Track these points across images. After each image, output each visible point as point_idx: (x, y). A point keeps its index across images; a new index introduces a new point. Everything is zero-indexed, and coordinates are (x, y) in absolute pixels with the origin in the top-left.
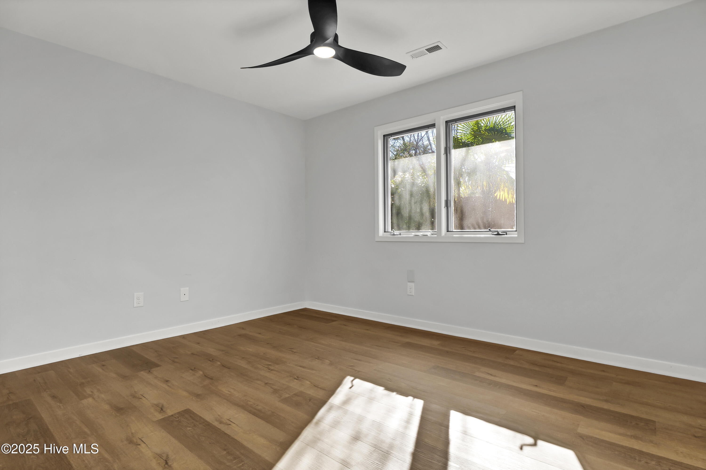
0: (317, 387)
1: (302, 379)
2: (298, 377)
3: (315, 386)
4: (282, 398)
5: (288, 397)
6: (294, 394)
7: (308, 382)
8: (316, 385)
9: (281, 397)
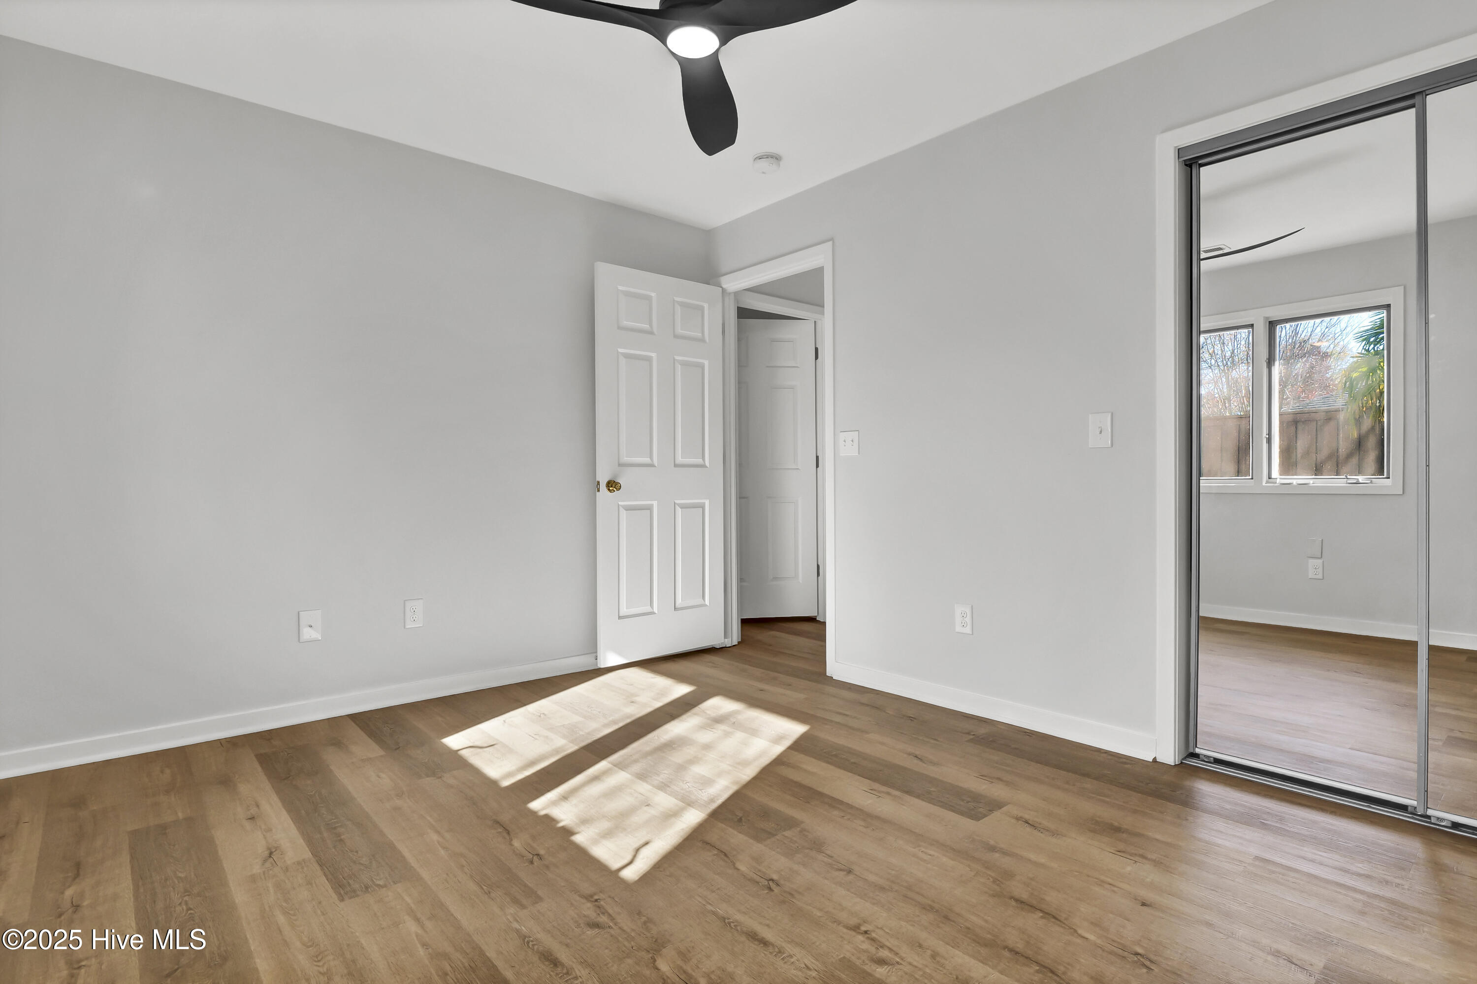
0: (722, 851)
1: (758, 879)
2: (770, 889)
3: (726, 855)
4: (799, 829)
5: (785, 830)
6: (774, 835)
7: (743, 868)
8: (723, 856)
9: (801, 832)
